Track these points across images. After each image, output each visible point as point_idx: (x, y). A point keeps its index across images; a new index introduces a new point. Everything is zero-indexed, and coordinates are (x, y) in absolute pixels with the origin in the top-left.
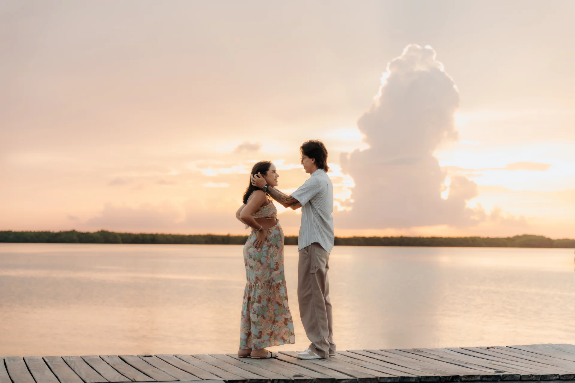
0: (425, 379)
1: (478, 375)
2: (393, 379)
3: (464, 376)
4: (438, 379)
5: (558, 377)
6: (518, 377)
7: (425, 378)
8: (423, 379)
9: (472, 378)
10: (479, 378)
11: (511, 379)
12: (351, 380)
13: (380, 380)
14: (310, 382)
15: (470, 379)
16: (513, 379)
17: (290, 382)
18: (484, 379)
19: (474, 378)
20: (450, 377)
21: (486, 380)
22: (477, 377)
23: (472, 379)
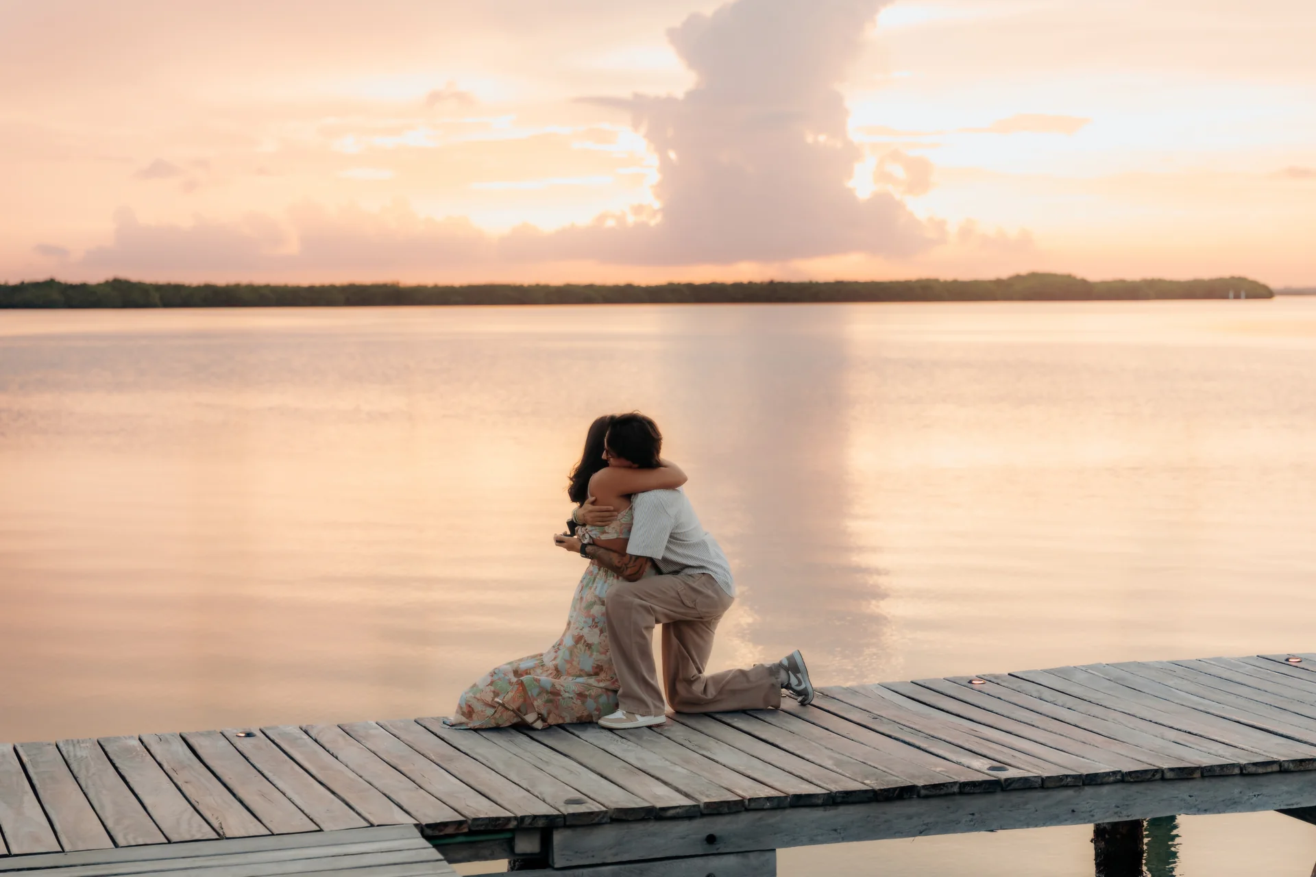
0: (843, 797)
1: (955, 783)
2: (776, 800)
3: (925, 787)
4: (871, 795)
5: (1119, 777)
6: (1036, 782)
7: (844, 795)
8: (839, 797)
9: (942, 789)
10: (956, 789)
11: (1022, 787)
12: (687, 808)
13: (749, 805)
14: (601, 816)
15: (938, 792)
16: (1028, 786)
17: (559, 820)
18: (967, 789)
19: (945, 789)
20: (895, 789)
21: (972, 791)
22: (952, 787)
23: (942, 792)
